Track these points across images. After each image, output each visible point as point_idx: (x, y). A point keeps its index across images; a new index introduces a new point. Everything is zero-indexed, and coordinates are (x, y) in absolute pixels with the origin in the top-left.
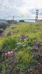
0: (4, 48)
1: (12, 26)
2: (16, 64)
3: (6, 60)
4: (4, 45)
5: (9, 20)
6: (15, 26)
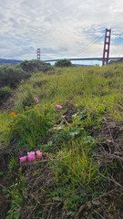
0: (16, 142)
1: (37, 77)
2: (52, 188)
3: (22, 178)
4: (13, 134)
5: (26, 61)
6: (45, 77)
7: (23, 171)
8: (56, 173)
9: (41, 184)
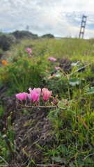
7: (12, 121)
8: (56, 126)
9: (34, 138)
